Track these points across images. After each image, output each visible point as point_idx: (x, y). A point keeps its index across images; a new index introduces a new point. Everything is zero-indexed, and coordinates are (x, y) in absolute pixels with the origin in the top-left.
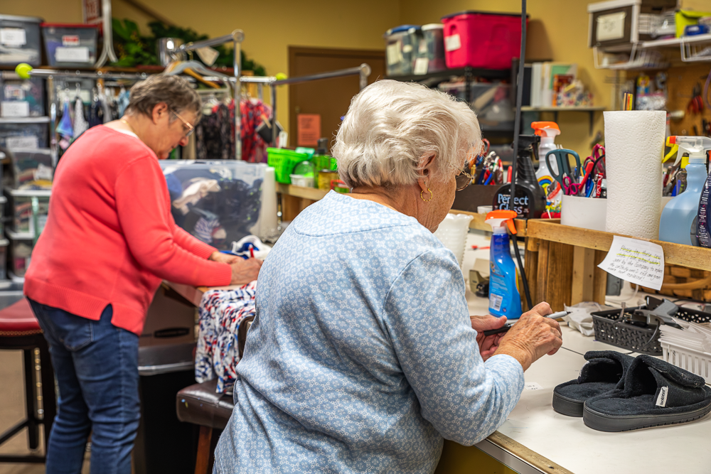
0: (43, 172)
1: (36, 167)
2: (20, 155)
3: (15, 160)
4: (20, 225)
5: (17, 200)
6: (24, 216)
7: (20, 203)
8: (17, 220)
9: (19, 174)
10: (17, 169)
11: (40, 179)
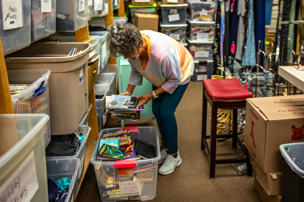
0: (204, 13)
1: (201, 10)
2: (194, 4)
3: (192, 7)
4: (193, 37)
5: (192, 25)
6: (195, 33)
7: (193, 27)
8: (192, 35)
9: (194, 13)
10: (193, 11)
11: (202, 15)
